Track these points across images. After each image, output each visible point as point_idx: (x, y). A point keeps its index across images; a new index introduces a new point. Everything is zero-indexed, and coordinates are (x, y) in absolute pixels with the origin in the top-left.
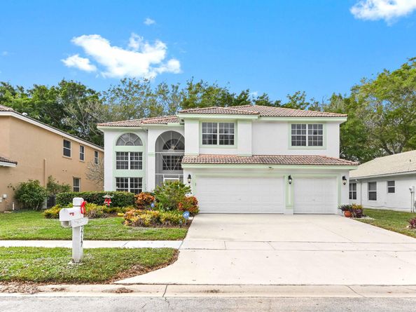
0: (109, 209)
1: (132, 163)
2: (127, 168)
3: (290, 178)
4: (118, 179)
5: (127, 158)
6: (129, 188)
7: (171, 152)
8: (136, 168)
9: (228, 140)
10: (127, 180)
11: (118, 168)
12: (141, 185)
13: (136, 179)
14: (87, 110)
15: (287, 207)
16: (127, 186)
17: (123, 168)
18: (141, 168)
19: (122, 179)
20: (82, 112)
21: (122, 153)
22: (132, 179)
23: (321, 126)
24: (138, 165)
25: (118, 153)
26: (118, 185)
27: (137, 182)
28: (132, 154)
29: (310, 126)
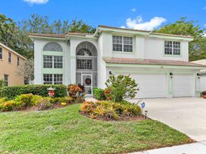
0: (53, 100)
1: (55, 64)
2: (51, 67)
3: (171, 74)
4: (45, 75)
5: (51, 60)
6: (53, 82)
7: (86, 56)
8: (58, 67)
9: (129, 49)
10: (51, 76)
11: (45, 67)
12: (61, 79)
13: (58, 75)
14: (8, 31)
15: (170, 93)
16: (51, 80)
17: (48, 67)
18: (62, 67)
19: (48, 75)
20: (5, 33)
21: (48, 57)
22: (55, 75)
23: (179, 43)
24: (59, 65)
25: (44, 56)
26: (45, 79)
27: (59, 77)
28: (55, 57)
29: (174, 43)
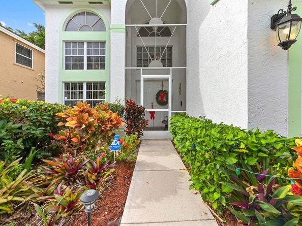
1: (89, 59)
2: (82, 67)
4: (67, 85)
5: (81, 52)
6: (85, 100)
8: (96, 67)
10: (81, 87)
11: (67, 67)
12: (102, 94)
13: (95, 84)
16: (81, 96)
17: (75, 67)
18: (103, 67)
19: (74, 85)
22: (89, 85)
24: (99, 63)
25: (67, 43)
26: (67, 94)
27: (97, 89)
28: (89, 43)
